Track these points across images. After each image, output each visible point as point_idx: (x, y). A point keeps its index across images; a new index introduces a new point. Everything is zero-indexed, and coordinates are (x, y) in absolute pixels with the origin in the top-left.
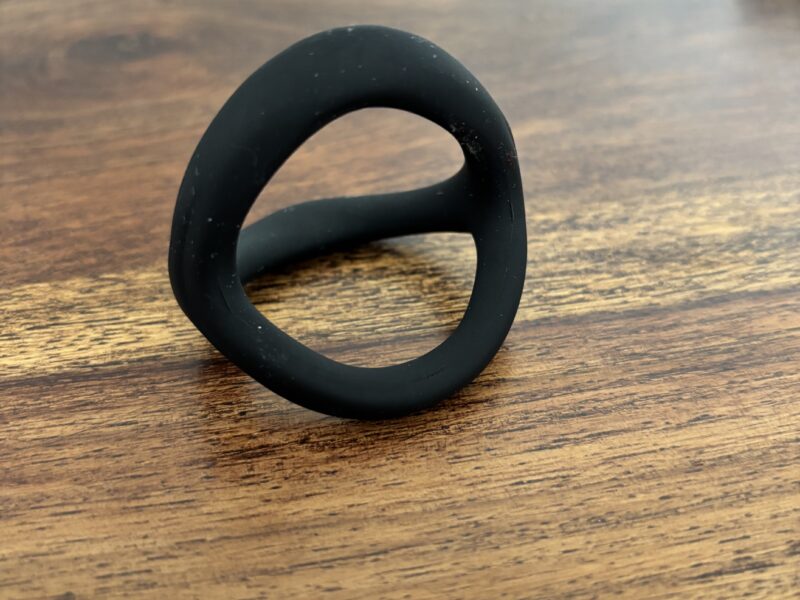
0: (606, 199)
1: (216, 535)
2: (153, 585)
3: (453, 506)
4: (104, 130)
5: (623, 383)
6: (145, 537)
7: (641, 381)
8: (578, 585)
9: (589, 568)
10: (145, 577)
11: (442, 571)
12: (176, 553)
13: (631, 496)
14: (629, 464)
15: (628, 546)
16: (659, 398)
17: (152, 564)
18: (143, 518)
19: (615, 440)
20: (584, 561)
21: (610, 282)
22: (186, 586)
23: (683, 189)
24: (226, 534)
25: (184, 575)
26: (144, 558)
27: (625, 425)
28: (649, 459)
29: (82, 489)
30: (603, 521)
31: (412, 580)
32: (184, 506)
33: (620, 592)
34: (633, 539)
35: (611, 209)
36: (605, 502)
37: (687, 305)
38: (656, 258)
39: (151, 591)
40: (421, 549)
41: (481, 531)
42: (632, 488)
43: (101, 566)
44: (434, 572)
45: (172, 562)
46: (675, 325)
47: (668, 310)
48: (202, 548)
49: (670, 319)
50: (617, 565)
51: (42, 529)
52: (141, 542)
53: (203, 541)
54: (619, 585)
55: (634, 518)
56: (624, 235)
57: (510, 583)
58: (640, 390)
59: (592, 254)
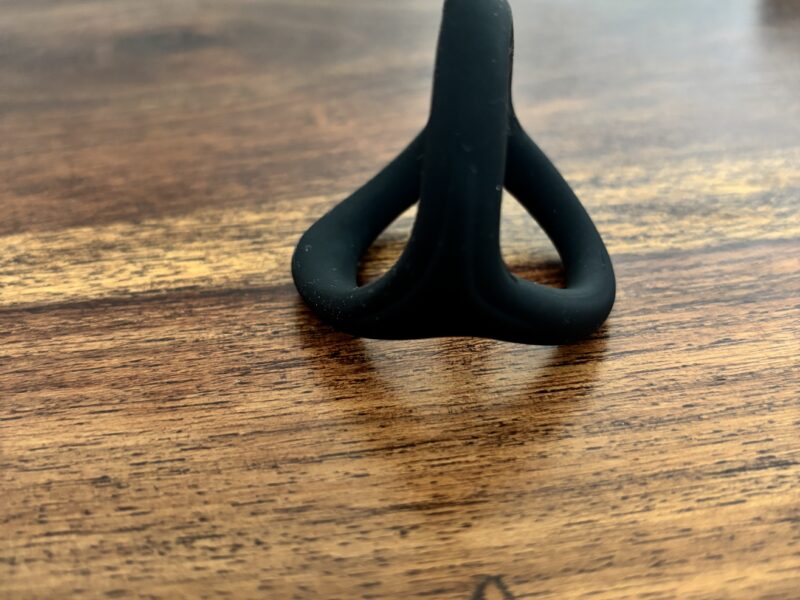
0: (628, 163)
1: (249, 430)
2: (186, 471)
3: (479, 408)
4: (147, 106)
5: (646, 311)
6: (180, 432)
7: (663, 310)
8: (603, 477)
9: (612, 463)
10: (178, 464)
11: (467, 462)
12: (209, 445)
13: (654, 404)
14: (652, 377)
15: (652, 445)
16: (681, 325)
17: (185, 454)
18: (177, 416)
19: (638, 358)
20: (608, 457)
21: (632, 230)
22: (219, 472)
23: (702, 156)
24: (258, 429)
25: (216, 463)
26: (178, 449)
27: (648, 346)
28: (671, 374)
29: (120, 392)
30: (627, 424)
31: (438, 469)
32: (218, 406)
33: (645, 484)
34: (656, 440)
35: (633, 172)
36: (628, 408)
37: (708, 249)
38: (677, 211)
39: (183, 476)
40: (447, 443)
41: (506, 429)
42: (654, 398)
43: (136, 455)
44: (460, 462)
45: (205, 452)
46: (697, 265)
47: (690, 253)
48: (234, 440)
49: (692, 260)
50: (641, 461)
51: (81, 424)
52: (175, 435)
53: (236, 435)
54: (643, 477)
55: (657, 422)
56: (645, 193)
57: (535, 474)
58: (663, 317)
59: (615, 208)
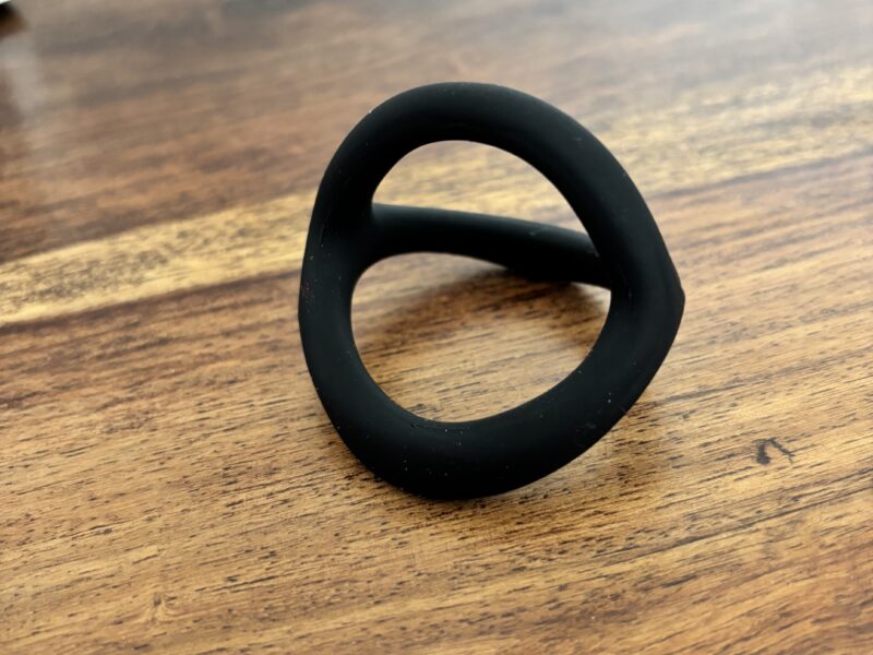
1: (523, 353)
2: (485, 391)
3: (709, 314)
5: (819, 216)
6: (465, 362)
7: (832, 213)
8: (828, 355)
9: (831, 344)
10: (476, 387)
11: (715, 357)
12: (494, 369)
13: (850, 292)
14: (843, 271)
15: (858, 325)
16: (853, 224)
17: (478, 379)
18: (457, 349)
19: (826, 256)
20: (826, 339)
22: (513, 389)
24: (530, 352)
25: (507, 382)
26: (470, 375)
27: (830, 244)
28: (858, 266)
29: (398, 336)
30: (833, 311)
31: (695, 365)
32: (487, 338)
33: (862, 356)
34: (861, 321)
36: (830, 300)
37: (856, 155)
39: (484, 396)
40: (694, 345)
41: (737, 328)
42: (849, 286)
43: (437, 384)
44: (709, 358)
45: (495, 375)
46: (849, 171)
47: (840, 160)
48: (513, 363)
49: (844, 166)
50: (854, 338)
51: (377, 366)
52: (461, 365)
53: (512, 359)
54: (859, 351)
55: (857, 307)
57: (773, 359)
58: (835, 220)
